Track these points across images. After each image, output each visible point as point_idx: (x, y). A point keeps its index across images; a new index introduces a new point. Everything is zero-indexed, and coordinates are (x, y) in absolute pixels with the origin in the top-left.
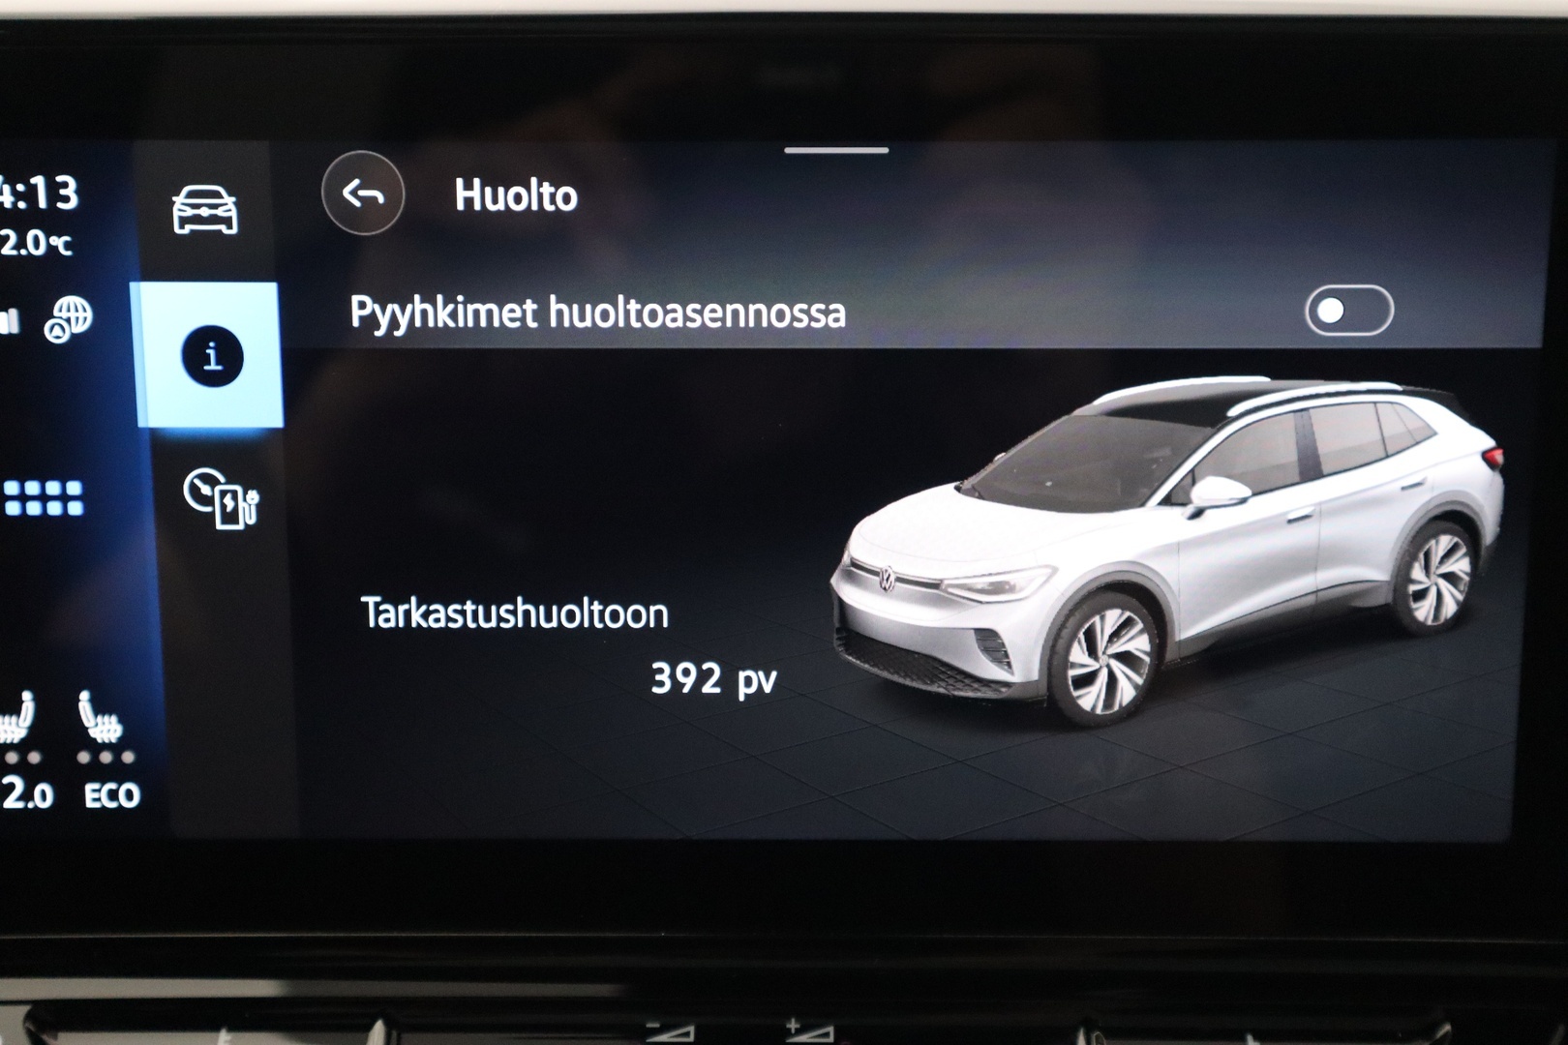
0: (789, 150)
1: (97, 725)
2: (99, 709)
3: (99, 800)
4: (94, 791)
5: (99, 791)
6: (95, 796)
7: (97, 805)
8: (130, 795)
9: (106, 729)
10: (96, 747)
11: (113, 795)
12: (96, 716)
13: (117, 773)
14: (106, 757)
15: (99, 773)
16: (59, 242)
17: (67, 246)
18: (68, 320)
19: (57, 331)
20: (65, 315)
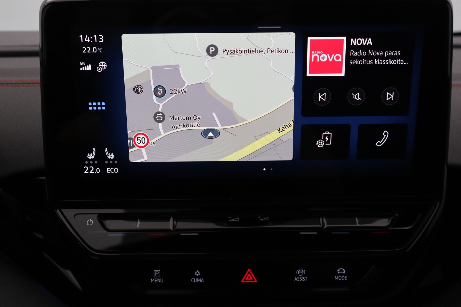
1: (109, 155)
2: (109, 152)
6: (109, 170)
7: (109, 172)
8: (116, 170)
9: (111, 156)
10: (109, 160)
11: (113, 170)
13: (114, 166)
14: (111, 162)
15: (110, 166)
16: (99, 49)
17: (101, 50)
18: (102, 67)
19: (99, 69)
20: (101, 66)
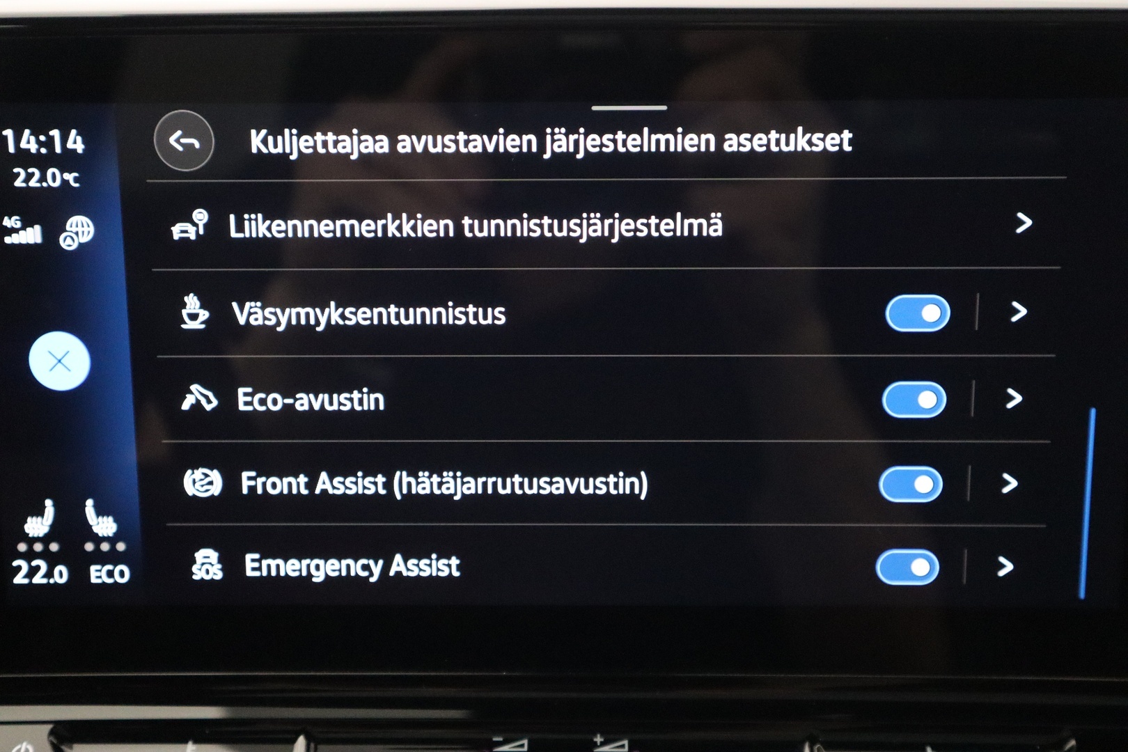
0: (595, 108)
1: (98, 523)
2: (100, 512)
3: (100, 577)
4: (97, 571)
5: (100, 571)
6: (98, 574)
7: (99, 581)
8: (122, 574)
9: (105, 526)
10: (98, 540)
11: (110, 574)
12: (98, 516)
13: (112, 558)
14: (105, 547)
15: (100, 558)
16: (70, 177)
17: (76, 180)
18: (77, 233)
19: (69, 241)
20: (74, 229)
